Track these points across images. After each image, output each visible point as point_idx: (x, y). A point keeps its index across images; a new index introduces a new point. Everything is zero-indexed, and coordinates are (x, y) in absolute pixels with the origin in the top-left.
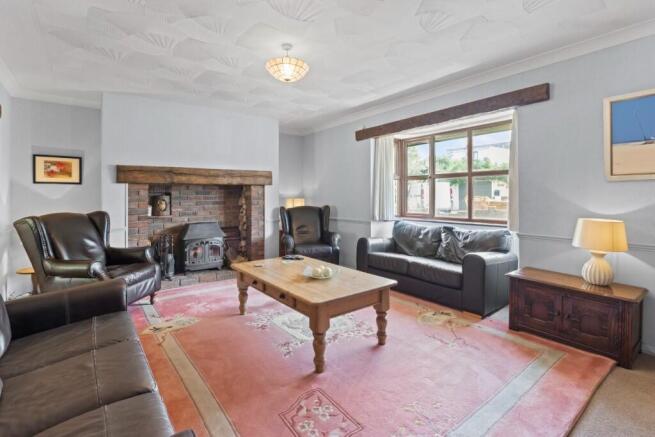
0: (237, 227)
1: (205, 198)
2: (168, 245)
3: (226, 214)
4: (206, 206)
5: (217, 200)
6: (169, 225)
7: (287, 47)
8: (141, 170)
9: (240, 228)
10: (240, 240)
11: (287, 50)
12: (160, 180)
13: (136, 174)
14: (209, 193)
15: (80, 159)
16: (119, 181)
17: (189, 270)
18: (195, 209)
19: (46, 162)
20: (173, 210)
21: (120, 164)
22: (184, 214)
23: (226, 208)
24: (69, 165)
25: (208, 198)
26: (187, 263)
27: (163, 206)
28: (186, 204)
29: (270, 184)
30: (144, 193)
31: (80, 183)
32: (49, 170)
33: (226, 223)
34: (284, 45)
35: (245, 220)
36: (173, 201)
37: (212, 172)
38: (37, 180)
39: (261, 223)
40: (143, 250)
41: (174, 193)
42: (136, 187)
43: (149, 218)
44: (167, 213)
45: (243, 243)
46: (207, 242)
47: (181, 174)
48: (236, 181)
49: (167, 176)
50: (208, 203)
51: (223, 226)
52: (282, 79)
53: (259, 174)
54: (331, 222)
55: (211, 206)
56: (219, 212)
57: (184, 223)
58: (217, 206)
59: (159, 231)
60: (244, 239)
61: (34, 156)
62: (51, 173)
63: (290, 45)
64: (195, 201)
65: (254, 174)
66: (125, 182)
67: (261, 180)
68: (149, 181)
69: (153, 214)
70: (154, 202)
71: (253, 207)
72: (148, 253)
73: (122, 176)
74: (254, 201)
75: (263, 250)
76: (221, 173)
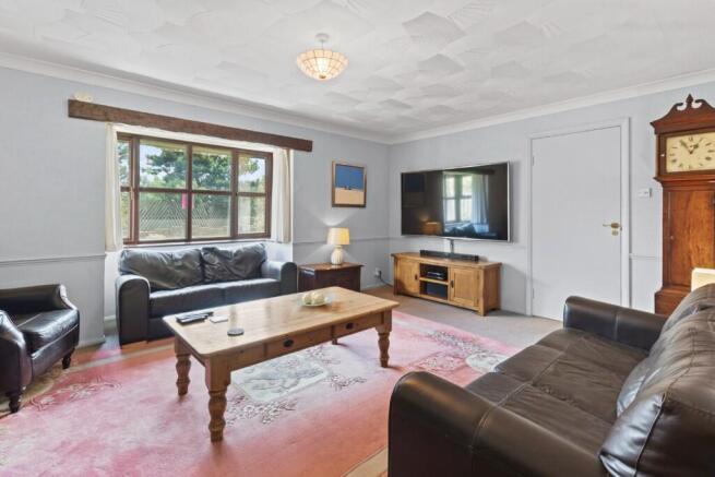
7: (323, 37)
11: (323, 41)
34: (319, 35)
52: (317, 77)
63: (327, 36)
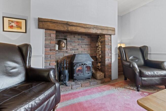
0: (96, 57)
2: (65, 65)
3: (91, 50)
5: (87, 43)
6: (66, 55)
8: (52, 22)
9: (97, 57)
10: (97, 63)
12: (62, 28)
13: (49, 24)
15: (26, 20)
16: (39, 28)
17: (76, 79)
18: (78, 47)
19: (9, 21)
20: (68, 47)
21: (40, 17)
22: (73, 50)
23: (91, 47)
24: (20, 23)
25: (83, 42)
26: (75, 75)
27: (63, 45)
28: (74, 44)
29: (114, 34)
30: (53, 36)
31: (26, 32)
32: (11, 25)
33: (91, 54)
35: (100, 52)
36: (68, 43)
38: (5, 30)
39: (110, 55)
40: (49, 70)
41: (69, 39)
42: (49, 32)
43: (57, 51)
44: (65, 48)
45: (99, 64)
46: (85, 64)
48: (99, 32)
49: (65, 26)
50: (83, 45)
53: (109, 29)
54: (148, 55)
55: (84, 46)
57: (72, 54)
59: (61, 57)
60: (100, 62)
61: (3, 17)
62: (11, 27)
64: (77, 43)
65: (107, 29)
66: (43, 28)
67: (110, 32)
68: (56, 29)
69: (59, 49)
70: (59, 43)
71: (106, 46)
72: (52, 73)
73: (41, 24)
74: (106, 43)
75: (111, 69)
76: (92, 27)
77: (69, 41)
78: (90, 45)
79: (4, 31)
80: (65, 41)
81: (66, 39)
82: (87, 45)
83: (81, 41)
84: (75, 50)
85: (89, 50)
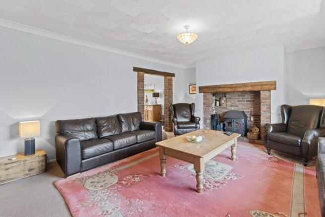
1: (243, 98)
3: (254, 107)
4: (243, 102)
5: (249, 99)
6: (226, 110)
7: (187, 27)
11: (187, 29)
13: (205, 89)
14: (244, 96)
16: (200, 92)
18: (237, 104)
19: (192, 87)
20: (227, 104)
21: (200, 86)
22: (232, 106)
27: (223, 102)
28: (233, 101)
29: (275, 89)
33: (254, 112)
36: (227, 100)
37: (234, 86)
41: (228, 96)
42: (206, 94)
43: (218, 107)
44: (225, 105)
46: (234, 120)
47: (220, 88)
48: (248, 89)
50: (244, 101)
51: (253, 114)
55: (246, 102)
56: (250, 106)
58: (249, 103)
61: (189, 85)
62: (192, 91)
64: (237, 100)
66: (202, 92)
69: (219, 105)
71: (262, 104)
74: (263, 100)
77: (229, 98)
78: (254, 101)
79: (190, 93)
80: (224, 98)
81: (226, 97)
82: (249, 101)
83: (241, 97)
84: (234, 106)
85: (251, 107)
